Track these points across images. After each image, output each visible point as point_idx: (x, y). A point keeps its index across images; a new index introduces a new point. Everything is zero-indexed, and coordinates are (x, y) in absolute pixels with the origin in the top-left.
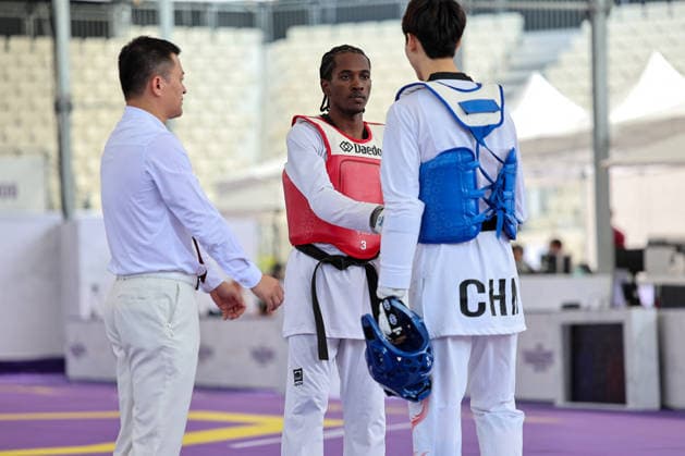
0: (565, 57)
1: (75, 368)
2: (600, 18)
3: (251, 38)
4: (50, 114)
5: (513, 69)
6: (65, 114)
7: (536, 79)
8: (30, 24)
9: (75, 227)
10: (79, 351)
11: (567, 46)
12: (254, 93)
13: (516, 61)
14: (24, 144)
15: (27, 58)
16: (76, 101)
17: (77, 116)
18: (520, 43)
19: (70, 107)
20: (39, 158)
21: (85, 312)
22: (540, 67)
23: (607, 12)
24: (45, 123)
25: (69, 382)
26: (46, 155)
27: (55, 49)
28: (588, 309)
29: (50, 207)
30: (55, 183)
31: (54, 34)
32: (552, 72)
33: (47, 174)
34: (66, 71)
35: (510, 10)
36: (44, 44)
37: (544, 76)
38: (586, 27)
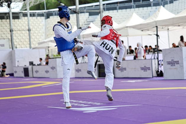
0: (96, 20)
1: (15, 75)
2: (101, 13)
3: (43, 18)
4: (9, 32)
5: (87, 22)
6: (12, 32)
7: (91, 23)
8: (5, 17)
9: (14, 51)
10: (16, 72)
11: (96, 18)
12: (44, 27)
13: (88, 21)
14: (5, 37)
15: (5, 23)
16: (14, 30)
17: (14, 32)
18: (88, 18)
19: (13, 31)
20: (8, 40)
21: (17, 66)
22: (92, 22)
23: (103, 12)
24: (9, 34)
25: (14, 77)
26: (9, 39)
27: (10, 21)
28: (101, 62)
29: (10, 48)
30: (11, 44)
31: (10, 19)
32: (94, 22)
33: (9, 42)
34: (12, 25)
35: (87, 12)
36: (8, 20)
37: (93, 23)
38: (100, 15)
